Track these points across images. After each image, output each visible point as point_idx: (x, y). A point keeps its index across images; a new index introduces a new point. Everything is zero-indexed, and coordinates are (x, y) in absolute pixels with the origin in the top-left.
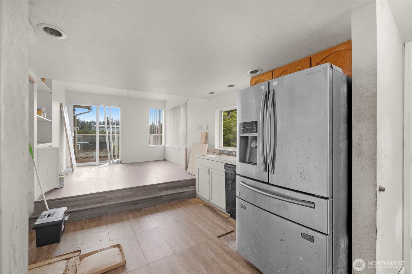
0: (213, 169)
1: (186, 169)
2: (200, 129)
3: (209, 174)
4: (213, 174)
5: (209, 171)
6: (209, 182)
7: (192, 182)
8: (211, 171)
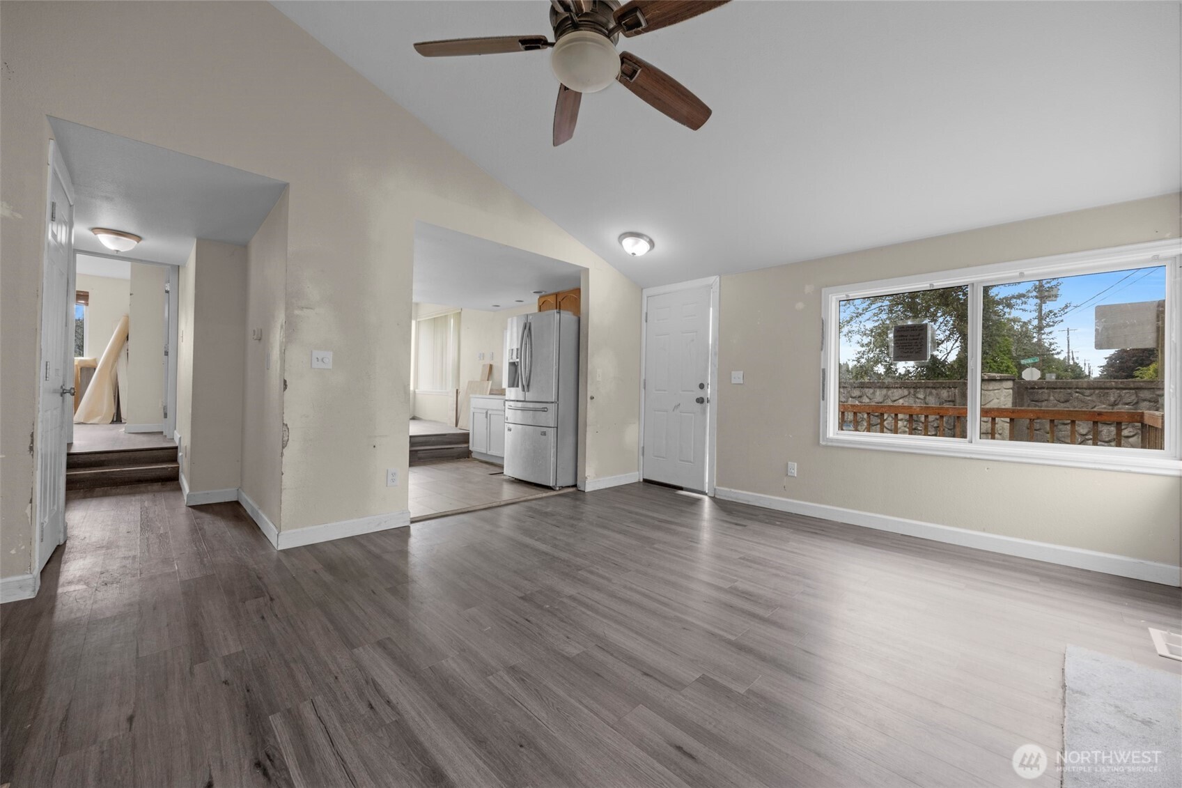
0: (493, 410)
1: (457, 425)
2: (482, 358)
3: (487, 417)
4: (492, 416)
5: (487, 413)
6: (487, 429)
7: (465, 438)
8: (489, 412)
